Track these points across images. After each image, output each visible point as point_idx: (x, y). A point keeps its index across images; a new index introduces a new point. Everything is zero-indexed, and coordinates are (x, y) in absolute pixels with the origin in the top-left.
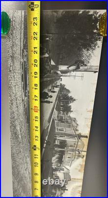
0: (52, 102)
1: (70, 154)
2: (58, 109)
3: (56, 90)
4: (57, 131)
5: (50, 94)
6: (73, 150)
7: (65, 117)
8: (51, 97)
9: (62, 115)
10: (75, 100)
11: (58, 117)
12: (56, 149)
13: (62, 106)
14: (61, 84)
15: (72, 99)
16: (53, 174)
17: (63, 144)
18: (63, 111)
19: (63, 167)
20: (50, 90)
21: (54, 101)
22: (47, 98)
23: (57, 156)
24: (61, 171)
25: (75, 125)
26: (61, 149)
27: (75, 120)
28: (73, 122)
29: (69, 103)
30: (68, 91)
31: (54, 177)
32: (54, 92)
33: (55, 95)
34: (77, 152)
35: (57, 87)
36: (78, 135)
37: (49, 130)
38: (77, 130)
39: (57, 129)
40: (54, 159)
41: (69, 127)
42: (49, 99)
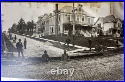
0: (25, 39)
1: (78, 19)
2: (32, 33)
3: (13, 35)
4: (54, 34)
5: (17, 41)
6: (74, 17)
7: (38, 27)
8: (20, 40)
9: (37, 30)
10: (22, 19)
11: (39, 33)
12: (74, 34)
13: (28, 30)
14: (9, 32)
15: (21, 21)
16: (107, 35)
17: (68, 27)
18: (33, 28)
19: (96, 25)
20: (14, 41)
21: (24, 37)
22: (22, 43)
23: (82, 32)
24: (102, 27)
25: (45, 17)
26: (74, 29)
27: (41, 18)
28: (43, 19)
29: (25, 24)
30: (14, 25)
31: (111, 34)
32: (15, 38)
33: (18, 37)
34: (76, 12)
36: (56, 13)
37: (54, 41)
38: (51, 15)
39: (51, 33)
40: (87, 35)
41: (48, 22)
42: (23, 42)
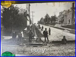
0: (50, 28)
2: (54, 24)
3: (41, 26)
5: (44, 30)
7: (59, 19)
8: (46, 29)
10: (47, 14)
11: (60, 24)
13: (52, 22)
15: (47, 16)
20: (41, 30)
21: (49, 27)
22: (47, 31)
25: (65, 12)
27: (61, 13)
28: (63, 14)
29: (50, 18)
30: (42, 19)
32: (43, 27)
33: (45, 27)
35: (39, 26)
36: (72, 9)
37: (70, 29)
38: (69, 11)
39: (69, 24)
41: (66, 16)
42: (48, 30)
